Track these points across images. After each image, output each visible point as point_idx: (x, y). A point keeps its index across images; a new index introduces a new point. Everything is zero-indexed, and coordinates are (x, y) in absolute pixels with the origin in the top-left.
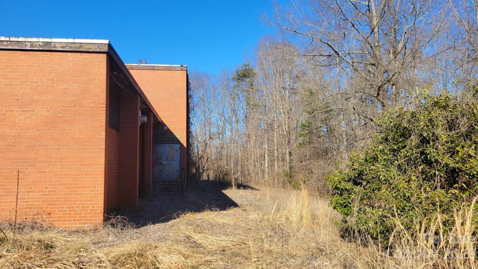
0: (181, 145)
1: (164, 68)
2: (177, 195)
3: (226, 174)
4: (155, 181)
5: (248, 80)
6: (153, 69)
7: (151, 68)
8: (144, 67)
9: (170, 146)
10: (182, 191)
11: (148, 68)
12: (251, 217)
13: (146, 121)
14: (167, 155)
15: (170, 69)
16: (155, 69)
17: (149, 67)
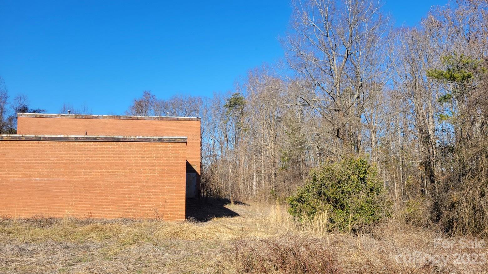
0: (197, 173)
2: (196, 209)
5: (238, 107)
6: (177, 119)
9: (189, 175)
12: (249, 221)
15: (189, 120)
16: (179, 120)
17: (175, 119)
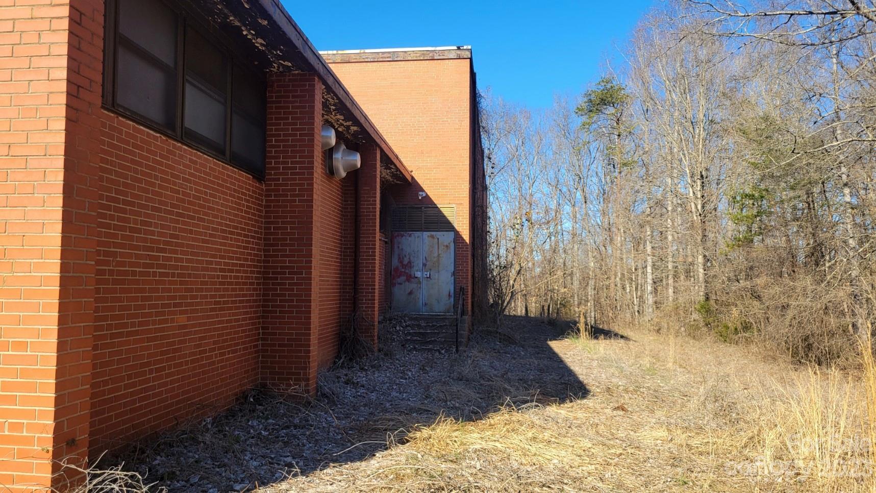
0: (457, 235)
1: (418, 55)
2: (443, 352)
3: (562, 304)
4: (396, 317)
5: (610, 110)
6: (394, 58)
7: (390, 57)
8: (374, 56)
9: (432, 237)
10: (457, 341)
11: (382, 58)
13: (359, 166)
14: (424, 256)
16: (399, 59)
17: (385, 55)
